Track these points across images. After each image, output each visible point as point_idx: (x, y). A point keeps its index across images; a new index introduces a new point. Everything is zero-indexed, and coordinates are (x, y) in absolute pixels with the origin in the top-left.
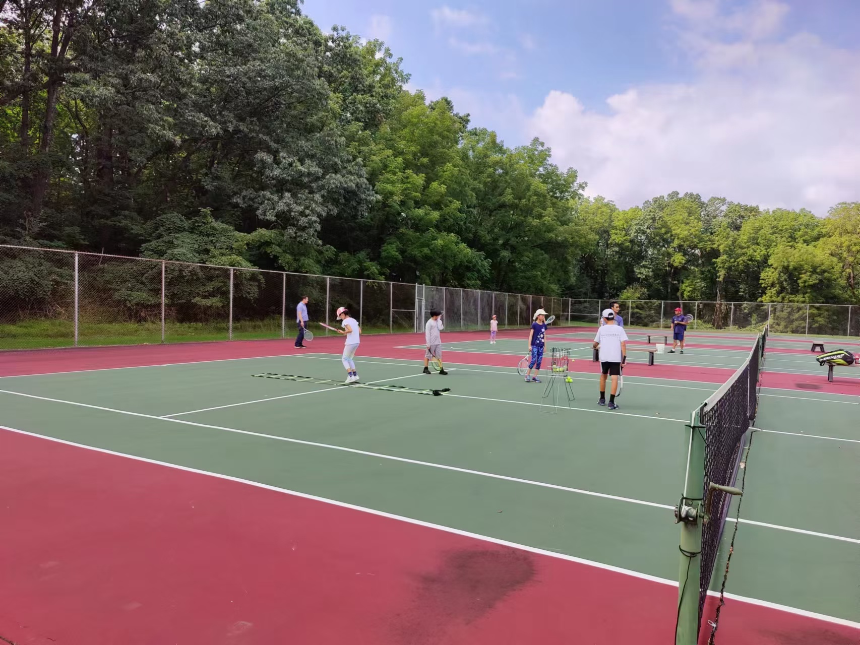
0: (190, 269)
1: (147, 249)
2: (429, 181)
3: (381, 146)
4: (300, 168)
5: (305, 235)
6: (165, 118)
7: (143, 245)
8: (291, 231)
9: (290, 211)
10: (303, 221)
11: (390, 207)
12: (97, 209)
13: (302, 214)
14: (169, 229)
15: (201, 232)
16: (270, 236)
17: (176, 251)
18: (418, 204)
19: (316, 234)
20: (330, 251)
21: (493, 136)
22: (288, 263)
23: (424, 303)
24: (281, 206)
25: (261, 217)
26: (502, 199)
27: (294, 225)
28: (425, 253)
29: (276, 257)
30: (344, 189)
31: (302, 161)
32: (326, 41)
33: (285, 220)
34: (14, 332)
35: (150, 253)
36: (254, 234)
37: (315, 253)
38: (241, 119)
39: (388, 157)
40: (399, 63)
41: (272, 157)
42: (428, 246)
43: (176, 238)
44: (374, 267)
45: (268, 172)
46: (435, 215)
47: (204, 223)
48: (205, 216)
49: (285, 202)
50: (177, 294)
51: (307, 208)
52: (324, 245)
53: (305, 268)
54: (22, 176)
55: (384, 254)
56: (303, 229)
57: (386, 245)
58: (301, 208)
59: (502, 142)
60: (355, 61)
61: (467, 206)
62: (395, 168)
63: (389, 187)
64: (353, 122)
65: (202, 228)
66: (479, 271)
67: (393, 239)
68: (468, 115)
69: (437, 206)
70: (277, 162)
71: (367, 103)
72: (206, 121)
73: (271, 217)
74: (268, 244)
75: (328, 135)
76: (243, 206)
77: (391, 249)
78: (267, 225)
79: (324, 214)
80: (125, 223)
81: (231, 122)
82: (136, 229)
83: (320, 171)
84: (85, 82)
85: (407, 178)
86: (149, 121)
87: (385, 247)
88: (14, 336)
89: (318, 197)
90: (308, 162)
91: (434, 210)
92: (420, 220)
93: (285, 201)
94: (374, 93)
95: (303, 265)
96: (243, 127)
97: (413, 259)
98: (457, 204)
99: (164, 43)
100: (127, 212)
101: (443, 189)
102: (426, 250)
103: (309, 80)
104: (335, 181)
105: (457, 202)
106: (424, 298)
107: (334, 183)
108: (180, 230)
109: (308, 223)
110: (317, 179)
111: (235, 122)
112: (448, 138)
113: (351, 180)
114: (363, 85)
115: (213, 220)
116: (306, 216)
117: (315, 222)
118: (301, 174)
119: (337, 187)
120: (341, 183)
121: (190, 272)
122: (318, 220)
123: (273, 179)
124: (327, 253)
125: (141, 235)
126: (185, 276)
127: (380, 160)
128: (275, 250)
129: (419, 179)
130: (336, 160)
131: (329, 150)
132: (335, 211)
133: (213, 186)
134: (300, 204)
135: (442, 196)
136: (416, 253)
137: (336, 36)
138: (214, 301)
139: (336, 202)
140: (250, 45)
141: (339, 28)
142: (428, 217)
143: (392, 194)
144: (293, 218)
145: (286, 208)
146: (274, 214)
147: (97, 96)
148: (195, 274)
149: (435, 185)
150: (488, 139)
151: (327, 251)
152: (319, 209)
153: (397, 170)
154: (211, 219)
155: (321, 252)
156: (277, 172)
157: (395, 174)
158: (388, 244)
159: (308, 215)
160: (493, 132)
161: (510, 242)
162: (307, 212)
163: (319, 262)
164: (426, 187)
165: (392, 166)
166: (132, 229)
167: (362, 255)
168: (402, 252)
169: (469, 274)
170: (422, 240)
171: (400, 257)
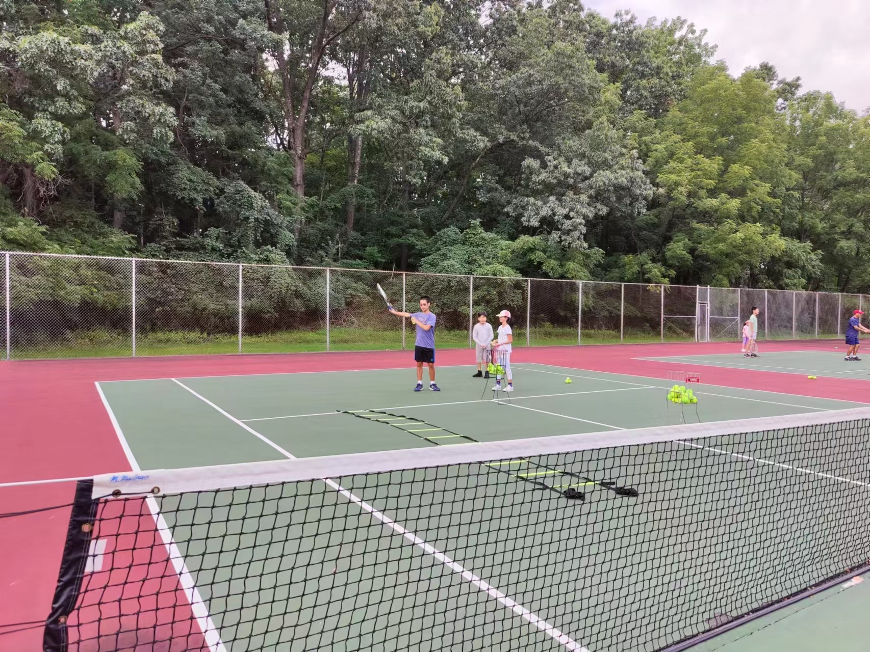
0: (457, 279)
1: (426, 263)
2: (727, 163)
3: (667, 133)
4: (566, 169)
5: (569, 239)
6: (434, 139)
7: (423, 259)
8: (555, 235)
9: (554, 214)
10: (567, 224)
11: (676, 199)
12: (393, 230)
13: (567, 217)
14: (445, 242)
15: (471, 243)
16: (534, 242)
17: (446, 263)
18: (712, 193)
19: (582, 237)
20: (598, 253)
21: (829, 98)
22: (552, 269)
23: (708, 307)
24: (545, 211)
25: (526, 224)
26: (840, 174)
27: (559, 229)
28: (719, 250)
29: (540, 264)
30: (614, 185)
31: (569, 161)
32: (610, 29)
33: (548, 224)
34: (308, 338)
35: (428, 266)
36: (518, 241)
37: (581, 257)
38: (512, 128)
39: (676, 143)
40: (703, 35)
41: (539, 161)
42: (724, 240)
43: (450, 251)
44: (656, 270)
45: (534, 178)
46: (734, 204)
47: (474, 234)
48: (475, 228)
49: (550, 206)
50: (446, 304)
51: (571, 210)
52: (590, 247)
53: (571, 273)
54: (333, 207)
55: (668, 254)
56: (568, 232)
57: (672, 243)
58: (565, 211)
59: (843, 103)
60: (642, 44)
61: (786, 189)
62: (684, 154)
63: (674, 177)
64: (635, 112)
65: (472, 239)
66: (803, 268)
67: (681, 236)
68: (798, 79)
69: (738, 192)
70: (544, 165)
71: (652, 87)
72: (475, 136)
73: (535, 223)
74: (532, 250)
75: (598, 130)
76: (513, 214)
77: (678, 247)
78: (532, 231)
79: (591, 215)
80: (412, 240)
81: (502, 133)
82: (420, 245)
83: (587, 170)
84: (368, 118)
85: (698, 164)
86: (420, 145)
87: (672, 245)
88: (308, 342)
89: (584, 198)
90: (575, 161)
91: (732, 198)
92: (716, 211)
93: (548, 205)
94: (662, 75)
95: (568, 270)
96: (514, 137)
97: (706, 257)
98: (766, 187)
99: (432, 69)
100: (415, 230)
101: (747, 171)
102: (721, 246)
103: (578, 76)
104: (602, 178)
105: (767, 185)
106: (708, 302)
107: (602, 180)
108: (454, 242)
109: (572, 226)
110: (586, 178)
111: (505, 132)
112: (756, 109)
113: (622, 176)
114: (650, 69)
115: (483, 231)
116: (571, 219)
117: (580, 224)
118: (566, 176)
119: (604, 184)
120: (610, 180)
121: (458, 282)
122: (583, 221)
123: (540, 184)
124: (595, 256)
125: (425, 250)
126: (452, 287)
127: (665, 148)
128: (538, 256)
129: (713, 165)
130: (606, 155)
131: (597, 145)
132: (604, 211)
133: (487, 198)
134: (564, 207)
135: (746, 180)
136: (709, 250)
137: (619, 22)
138: (478, 309)
139: (606, 202)
140: (522, 53)
141: (623, 12)
142: (725, 206)
143: (677, 184)
144: (558, 221)
145: (550, 213)
146: (538, 219)
147: (375, 129)
148: (463, 284)
149: (735, 167)
150: (821, 103)
151: (595, 254)
152: (584, 210)
153: (686, 157)
154: (481, 230)
155: (588, 256)
156: (543, 176)
157: (681, 161)
158: (674, 243)
159: (573, 218)
160: (828, 93)
161: (854, 229)
162: (572, 214)
163: (586, 266)
164: (724, 172)
165: (680, 153)
166: (417, 245)
167: (644, 256)
168: (692, 251)
169: (790, 272)
170: (716, 235)
171: (689, 256)
